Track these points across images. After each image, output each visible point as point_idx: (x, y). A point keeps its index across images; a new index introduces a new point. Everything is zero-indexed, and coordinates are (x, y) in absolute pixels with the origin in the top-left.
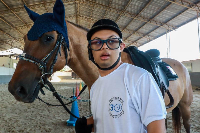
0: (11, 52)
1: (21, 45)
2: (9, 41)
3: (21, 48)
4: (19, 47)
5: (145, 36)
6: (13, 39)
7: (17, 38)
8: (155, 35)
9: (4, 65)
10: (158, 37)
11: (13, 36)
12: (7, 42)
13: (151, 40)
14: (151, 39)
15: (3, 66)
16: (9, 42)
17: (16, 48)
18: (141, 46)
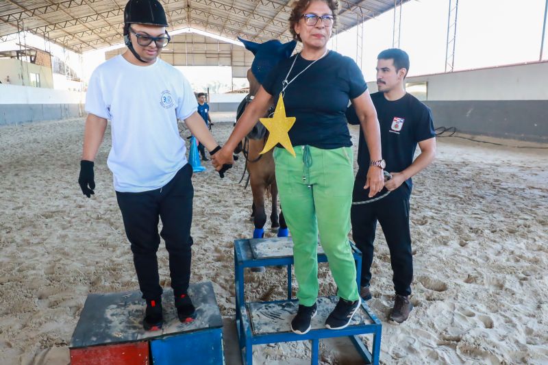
0: (20, 45)
1: (38, 24)
2: (9, 15)
3: (39, 31)
4: (35, 30)
5: (352, 7)
6: (21, 10)
7: (29, 8)
8: (375, 7)
9: (10, 78)
10: (382, 11)
11: (20, 4)
12: (6, 18)
13: (366, 19)
14: (365, 16)
15: (8, 80)
16: (11, 17)
17: (27, 31)
18: (344, 29)
